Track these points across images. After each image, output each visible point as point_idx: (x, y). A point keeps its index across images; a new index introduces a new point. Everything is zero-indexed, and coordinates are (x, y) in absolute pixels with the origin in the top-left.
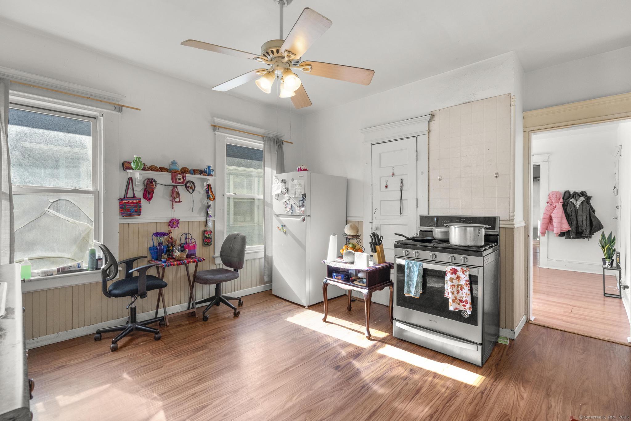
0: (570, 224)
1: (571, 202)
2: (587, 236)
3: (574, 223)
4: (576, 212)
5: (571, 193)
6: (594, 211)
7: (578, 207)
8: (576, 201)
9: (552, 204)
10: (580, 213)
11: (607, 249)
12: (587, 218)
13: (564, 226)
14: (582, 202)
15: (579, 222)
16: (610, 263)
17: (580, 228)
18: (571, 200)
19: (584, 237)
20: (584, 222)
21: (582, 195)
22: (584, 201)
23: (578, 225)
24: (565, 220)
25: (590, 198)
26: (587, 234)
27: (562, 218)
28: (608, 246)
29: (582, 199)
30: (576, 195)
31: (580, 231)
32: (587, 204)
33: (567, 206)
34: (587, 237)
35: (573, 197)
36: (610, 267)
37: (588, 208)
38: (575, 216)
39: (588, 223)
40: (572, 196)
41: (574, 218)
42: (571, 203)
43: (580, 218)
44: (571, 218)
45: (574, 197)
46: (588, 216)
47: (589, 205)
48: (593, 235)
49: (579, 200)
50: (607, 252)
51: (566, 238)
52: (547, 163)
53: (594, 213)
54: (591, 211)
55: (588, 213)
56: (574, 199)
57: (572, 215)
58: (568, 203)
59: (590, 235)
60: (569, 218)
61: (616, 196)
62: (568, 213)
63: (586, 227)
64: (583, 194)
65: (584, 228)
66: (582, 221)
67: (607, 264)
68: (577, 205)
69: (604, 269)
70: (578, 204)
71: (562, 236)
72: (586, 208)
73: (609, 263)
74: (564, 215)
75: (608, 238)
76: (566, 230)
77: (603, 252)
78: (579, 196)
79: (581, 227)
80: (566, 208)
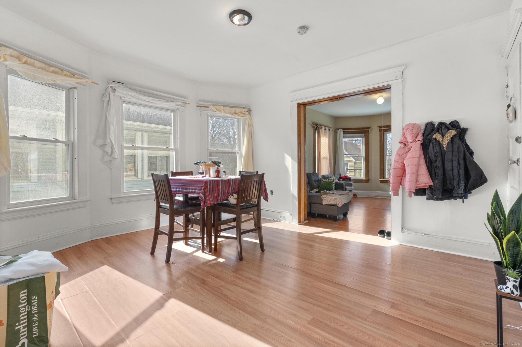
0: (434, 175)
1: (435, 139)
2: (459, 195)
3: (440, 173)
4: (443, 154)
5: (436, 126)
6: (471, 153)
7: (445, 146)
8: (443, 136)
9: (406, 143)
10: (448, 156)
11: (508, 242)
12: (459, 164)
13: (422, 178)
14: (452, 138)
15: (446, 172)
16: (517, 284)
17: (448, 182)
18: (434, 136)
19: (455, 198)
20: (455, 171)
21: (452, 126)
22: (455, 135)
23: (446, 178)
24: (424, 170)
25: (466, 132)
26: (461, 192)
27: (418, 165)
28: (514, 236)
29: (453, 132)
30: (443, 127)
31: (449, 186)
32: (460, 142)
33: (429, 146)
34: (461, 198)
35: (438, 131)
36: (519, 293)
37: (462, 148)
38: (441, 162)
39: (462, 172)
40: (435, 129)
41: (440, 165)
42: (434, 141)
43: (448, 165)
44: (435, 166)
45: (440, 131)
46: (462, 162)
47: (463, 142)
48: (471, 193)
49: (447, 135)
50: (508, 249)
51: (427, 199)
52: (401, 80)
53: (472, 157)
54: (468, 154)
55: (462, 155)
56: (439, 133)
57: (436, 161)
58: (431, 141)
59: (465, 193)
60: (431, 166)
61: (511, 122)
62: (431, 157)
63: (459, 180)
64: (454, 125)
65: (455, 183)
66: (452, 170)
67: (510, 284)
68: (445, 144)
69: (500, 297)
70: (445, 141)
71: (421, 196)
72: (459, 148)
73: (514, 283)
74: (423, 162)
75: (512, 211)
76: (427, 186)
77: (498, 247)
78: (446, 129)
79: (450, 180)
80: (428, 150)
